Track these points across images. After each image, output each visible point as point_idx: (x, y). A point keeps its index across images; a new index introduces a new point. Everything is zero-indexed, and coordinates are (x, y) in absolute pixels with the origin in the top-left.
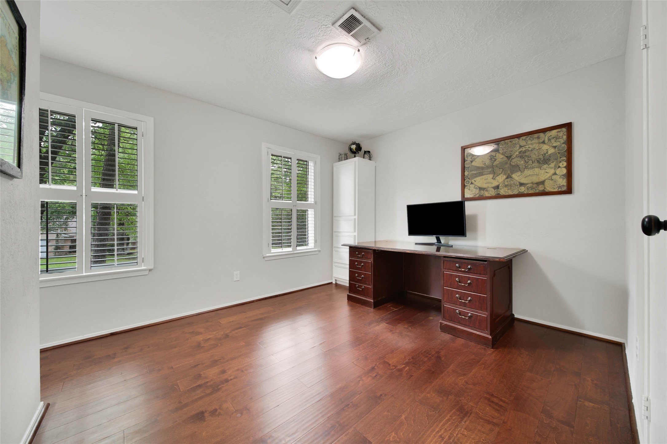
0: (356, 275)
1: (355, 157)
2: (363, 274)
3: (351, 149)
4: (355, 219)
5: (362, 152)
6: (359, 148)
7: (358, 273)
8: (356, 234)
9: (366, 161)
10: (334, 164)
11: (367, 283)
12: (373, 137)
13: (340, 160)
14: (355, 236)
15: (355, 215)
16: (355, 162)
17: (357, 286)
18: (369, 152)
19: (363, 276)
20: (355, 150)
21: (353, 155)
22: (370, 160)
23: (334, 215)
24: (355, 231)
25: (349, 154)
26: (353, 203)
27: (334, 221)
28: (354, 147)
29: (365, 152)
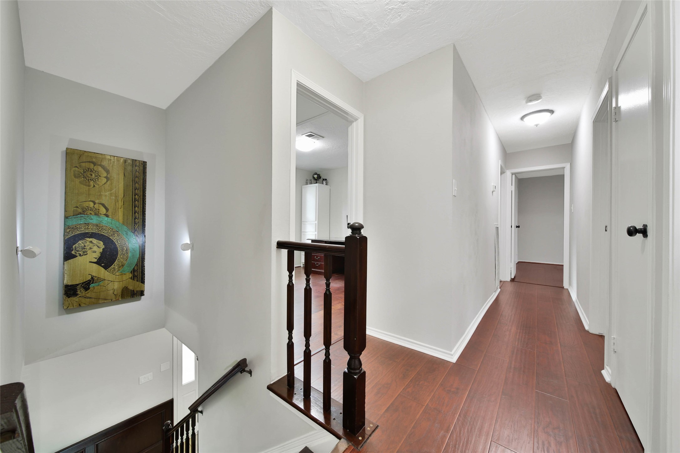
0: (315, 257)
1: (316, 183)
2: (319, 256)
3: (314, 178)
4: (316, 223)
5: (321, 179)
6: (319, 177)
7: (316, 256)
8: (316, 233)
9: (324, 186)
10: (303, 186)
11: (321, 261)
12: (328, 170)
13: (307, 184)
14: (316, 234)
15: (316, 221)
16: (316, 187)
17: (316, 263)
18: (326, 179)
19: (319, 257)
20: (317, 178)
21: (315, 182)
22: (327, 185)
23: (302, 220)
24: (316, 231)
25: (313, 180)
26: (315, 213)
27: (302, 225)
28: (316, 176)
29: (323, 179)
